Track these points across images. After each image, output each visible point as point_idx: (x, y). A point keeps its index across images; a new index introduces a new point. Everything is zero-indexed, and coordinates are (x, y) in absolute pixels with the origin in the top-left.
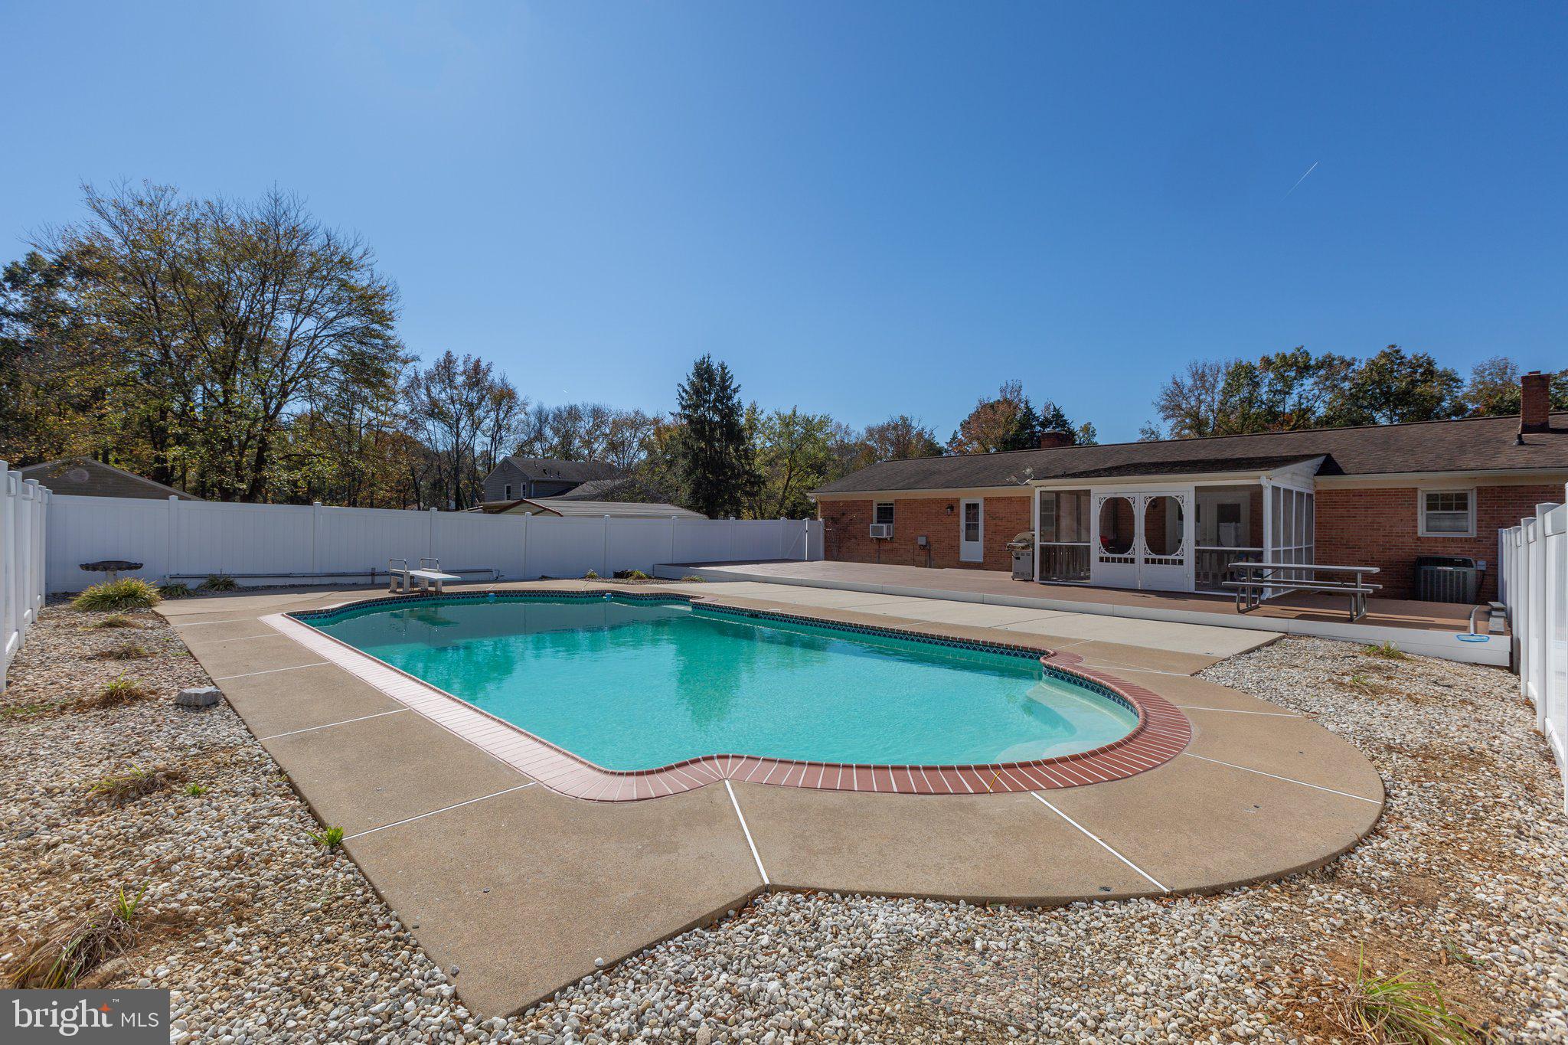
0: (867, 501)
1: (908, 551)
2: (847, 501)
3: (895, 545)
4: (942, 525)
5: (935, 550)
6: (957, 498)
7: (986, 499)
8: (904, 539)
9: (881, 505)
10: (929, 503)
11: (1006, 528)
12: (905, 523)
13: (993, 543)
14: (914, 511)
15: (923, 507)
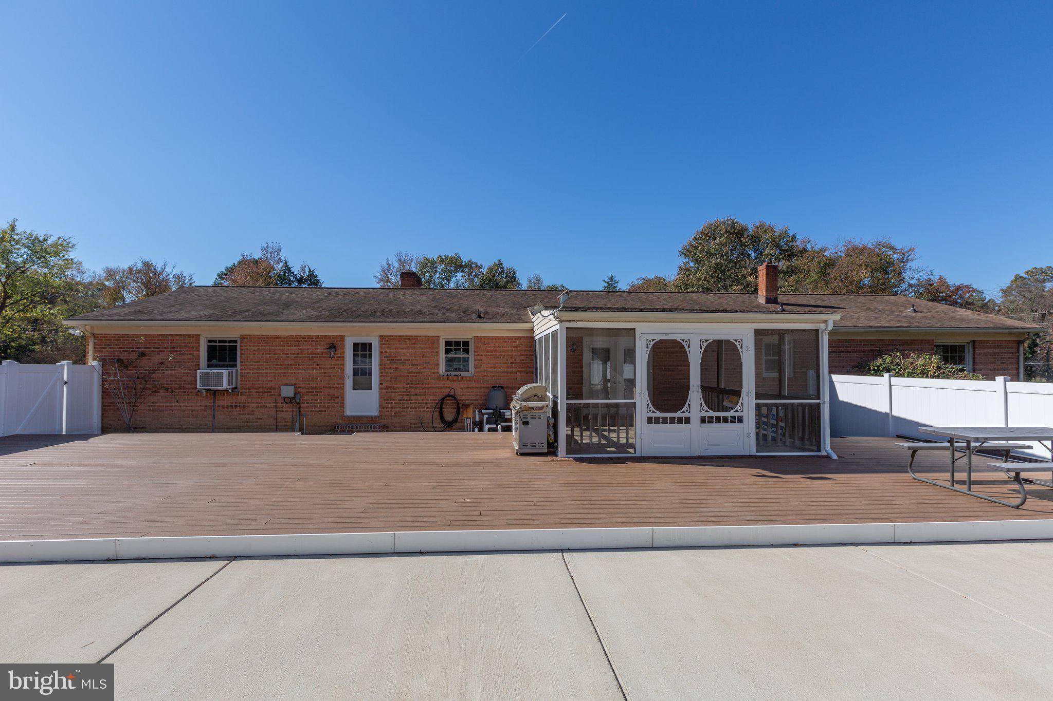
0: (189, 336)
1: (264, 406)
2: (149, 335)
3: (242, 399)
4: (319, 370)
5: (308, 403)
6: (341, 336)
7: (382, 338)
8: (257, 389)
9: (215, 341)
10: (298, 341)
11: (409, 373)
12: (258, 368)
13: (393, 392)
14: (274, 351)
15: (288, 346)
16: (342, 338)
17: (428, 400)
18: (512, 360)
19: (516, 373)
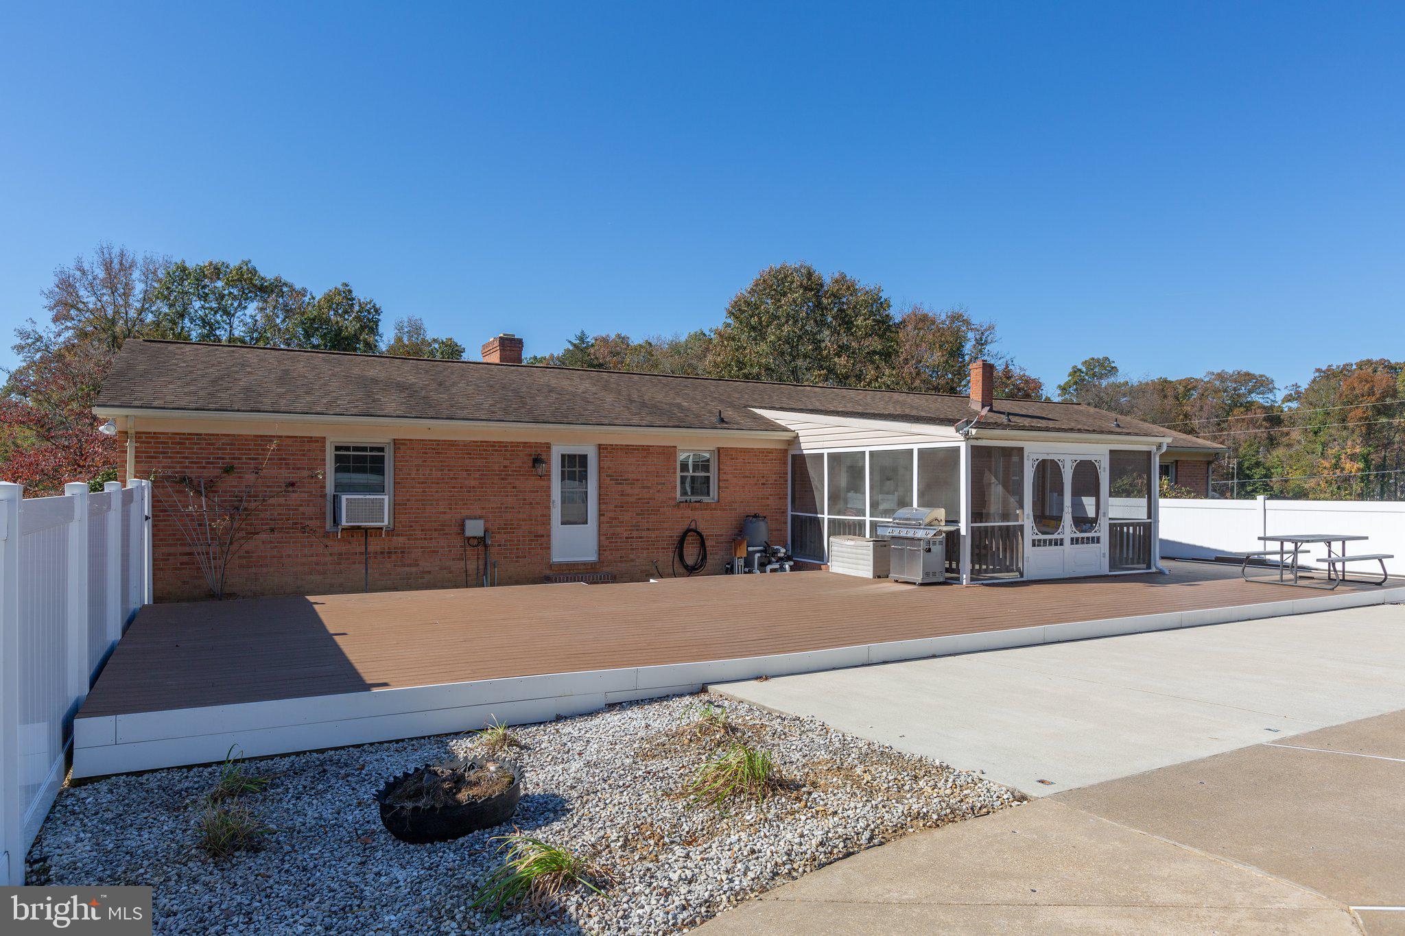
0: (311, 440)
1: (434, 552)
2: (239, 435)
3: (400, 541)
4: (516, 496)
5: (500, 545)
6: (547, 443)
7: (600, 447)
8: (422, 526)
9: (347, 449)
10: (485, 450)
11: (639, 499)
12: (424, 492)
13: (618, 526)
14: (448, 466)
15: (470, 458)
16: (548, 446)
17: (663, 537)
18: (763, 481)
19: (768, 498)
